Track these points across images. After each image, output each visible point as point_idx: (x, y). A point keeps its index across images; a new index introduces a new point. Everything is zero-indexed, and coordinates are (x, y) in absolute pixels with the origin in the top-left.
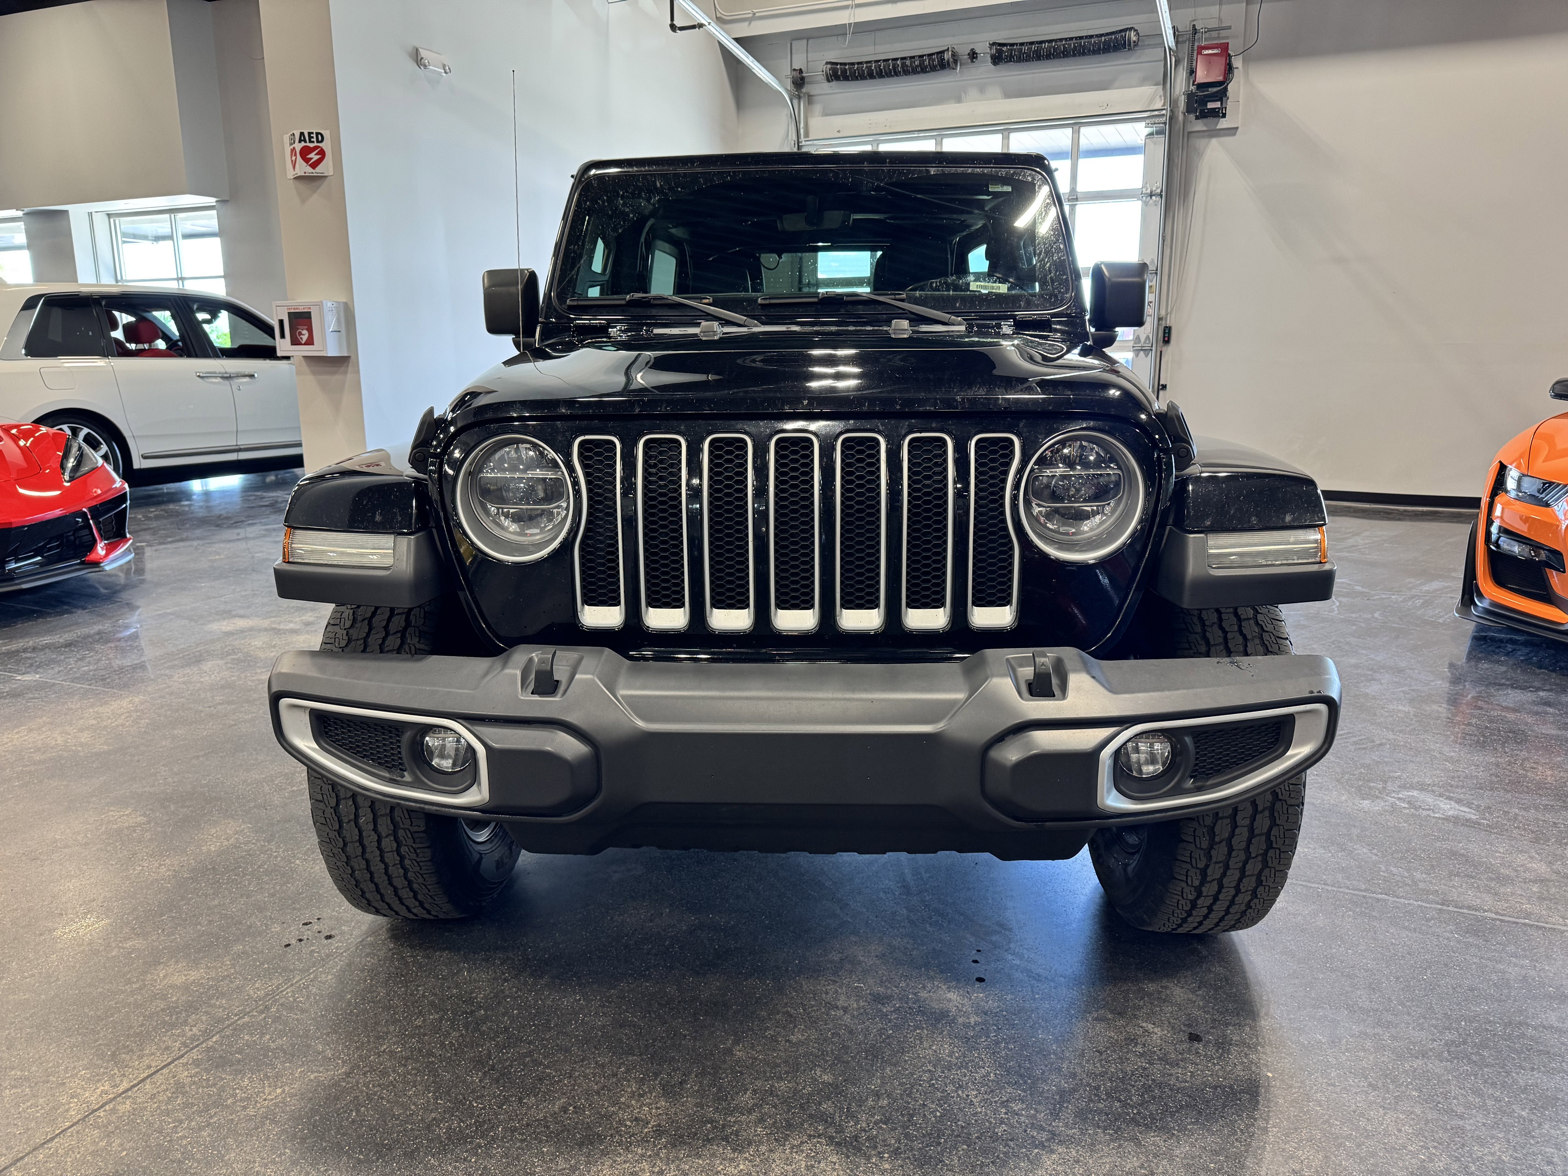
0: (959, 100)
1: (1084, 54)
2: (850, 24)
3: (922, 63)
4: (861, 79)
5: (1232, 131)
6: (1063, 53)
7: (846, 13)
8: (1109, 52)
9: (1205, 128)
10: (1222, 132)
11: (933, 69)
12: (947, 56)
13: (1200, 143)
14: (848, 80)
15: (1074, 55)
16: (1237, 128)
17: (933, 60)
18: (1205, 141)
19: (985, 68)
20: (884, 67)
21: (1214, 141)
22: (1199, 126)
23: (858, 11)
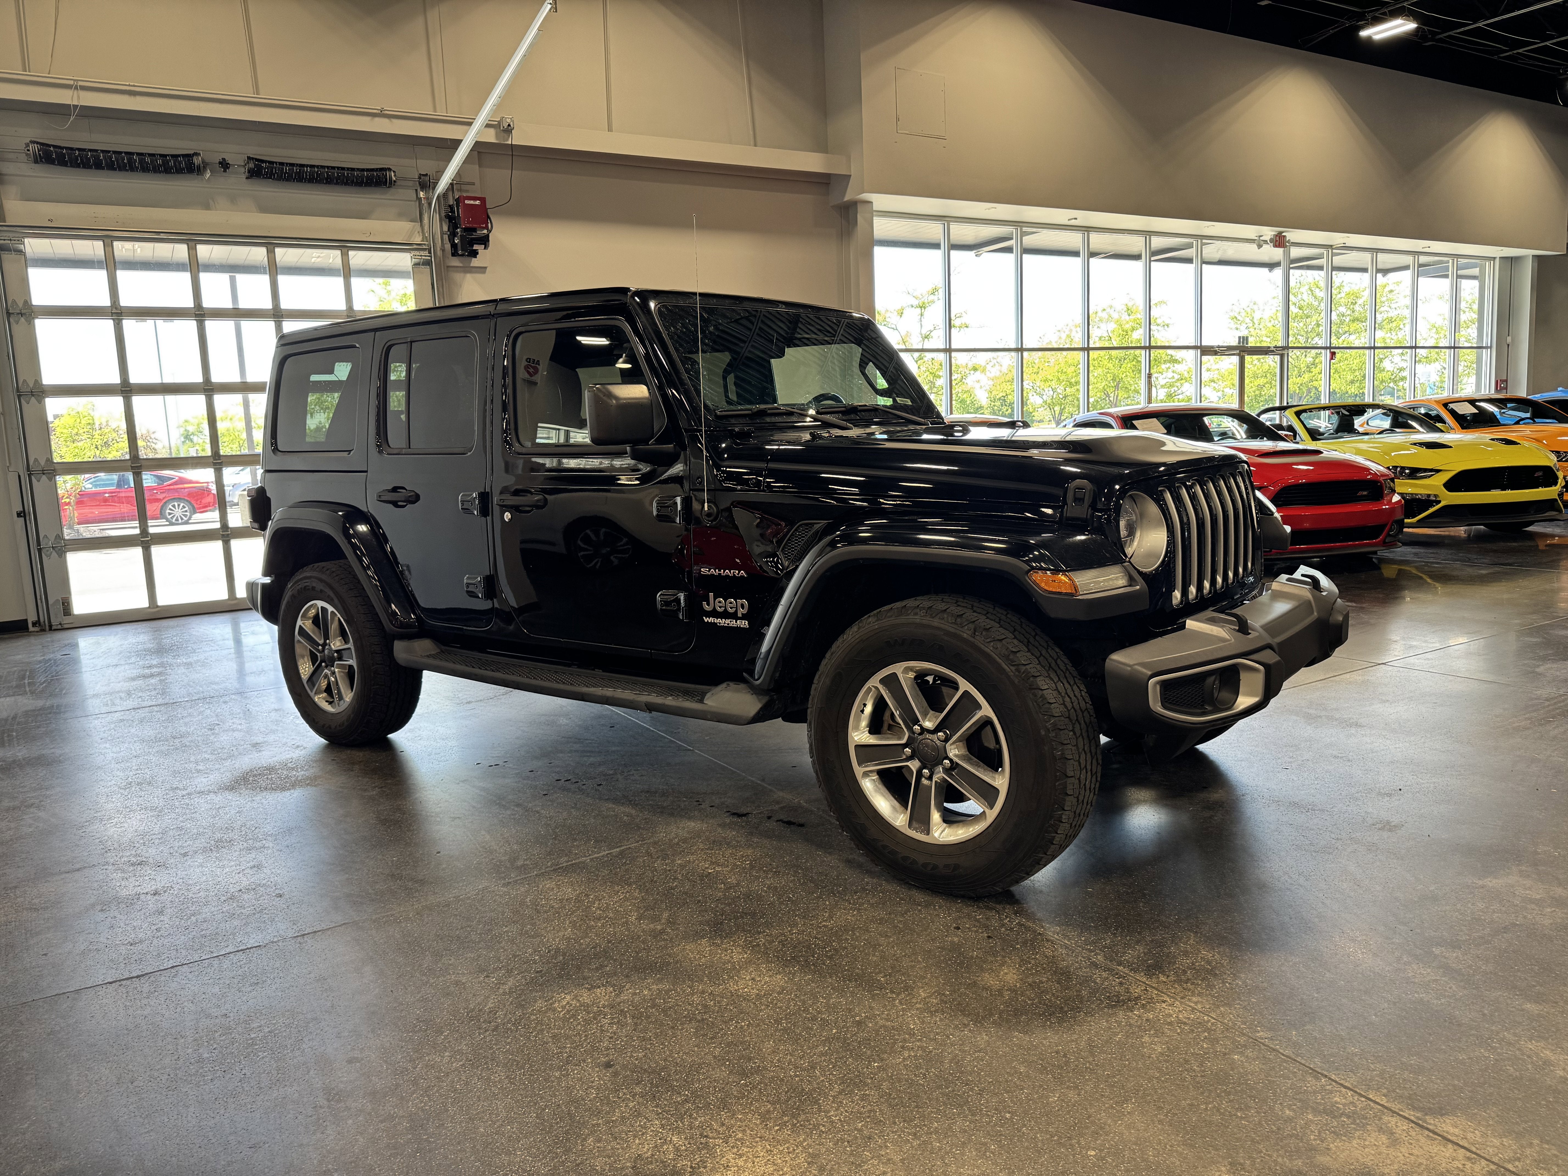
0: (207, 207)
1: (346, 184)
2: (75, 107)
3: (165, 163)
4: (84, 167)
5: (482, 270)
6: (327, 179)
7: (69, 93)
8: (371, 186)
9: (461, 265)
10: (474, 270)
11: (179, 171)
12: (197, 161)
13: (457, 276)
14: (66, 165)
15: (337, 183)
16: (486, 268)
17: (180, 163)
18: (462, 275)
19: (237, 180)
20: (117, 160)
21: (468, 276)
22: (455, 262)
23: (83, 94)
